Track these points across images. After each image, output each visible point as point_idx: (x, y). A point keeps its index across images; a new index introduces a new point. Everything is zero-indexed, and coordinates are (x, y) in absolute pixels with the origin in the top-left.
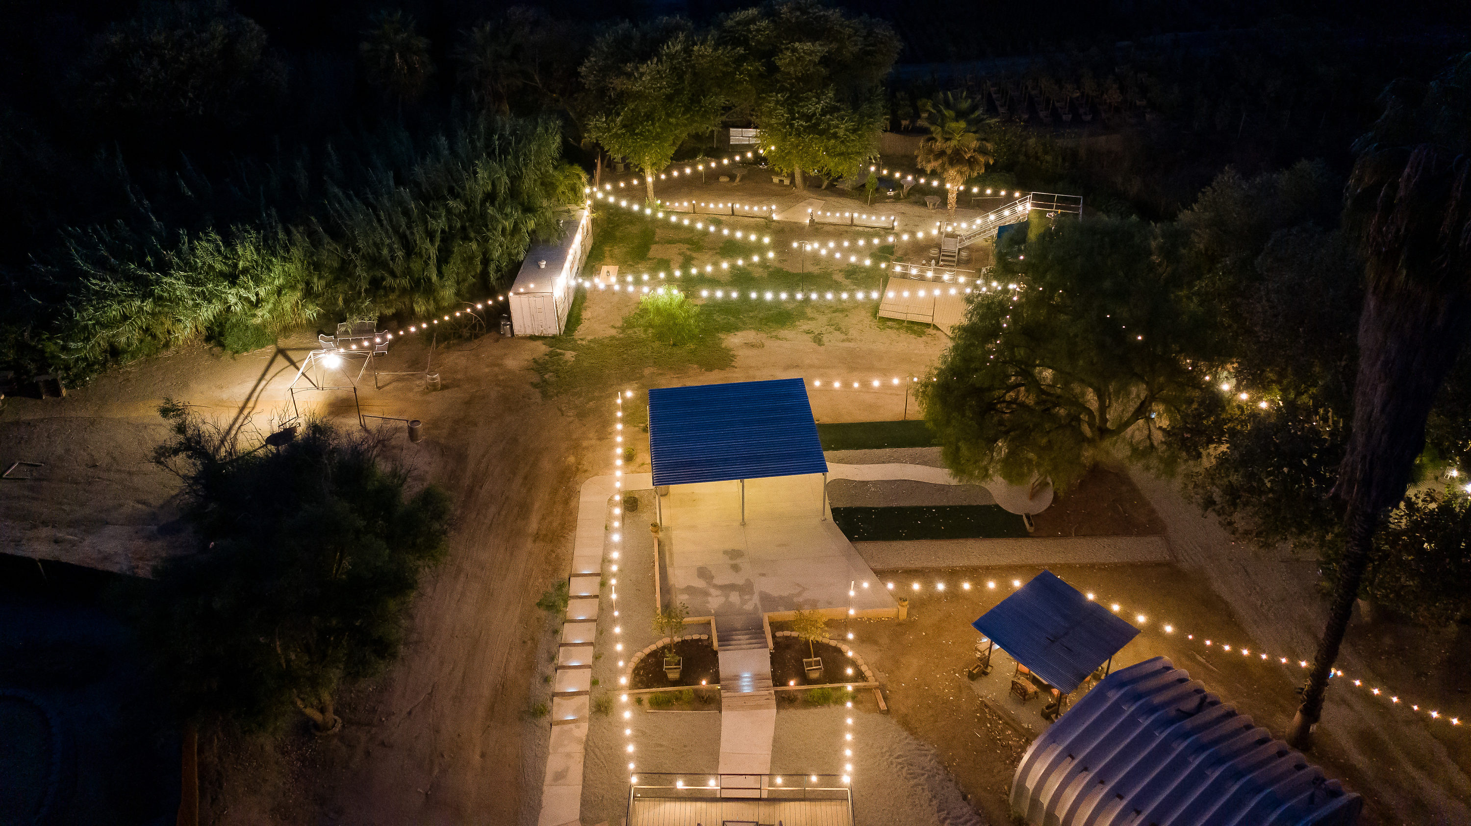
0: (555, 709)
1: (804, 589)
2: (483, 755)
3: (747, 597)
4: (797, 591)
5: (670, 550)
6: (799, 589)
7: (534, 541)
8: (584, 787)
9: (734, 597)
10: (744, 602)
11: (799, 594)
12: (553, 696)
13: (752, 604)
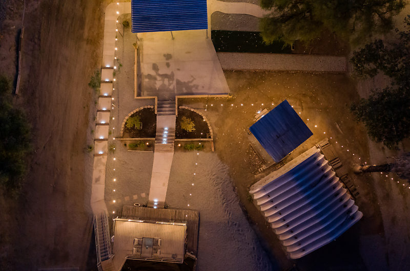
0: (96, 147)
1: (194, 79)
2: (71, 169)
3: (171, 82)
4: (191, 80)
5: (142, 52)
6: (192, 79)
7: (87, 44)
8: (105, 186)
9: (166, 81)
10: (170, 85)
11: (191, 82)
12: (95, 140)
13: (173, 86)
